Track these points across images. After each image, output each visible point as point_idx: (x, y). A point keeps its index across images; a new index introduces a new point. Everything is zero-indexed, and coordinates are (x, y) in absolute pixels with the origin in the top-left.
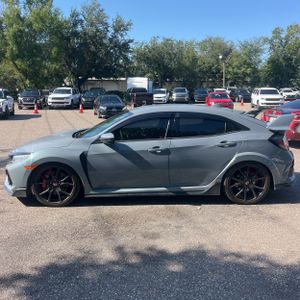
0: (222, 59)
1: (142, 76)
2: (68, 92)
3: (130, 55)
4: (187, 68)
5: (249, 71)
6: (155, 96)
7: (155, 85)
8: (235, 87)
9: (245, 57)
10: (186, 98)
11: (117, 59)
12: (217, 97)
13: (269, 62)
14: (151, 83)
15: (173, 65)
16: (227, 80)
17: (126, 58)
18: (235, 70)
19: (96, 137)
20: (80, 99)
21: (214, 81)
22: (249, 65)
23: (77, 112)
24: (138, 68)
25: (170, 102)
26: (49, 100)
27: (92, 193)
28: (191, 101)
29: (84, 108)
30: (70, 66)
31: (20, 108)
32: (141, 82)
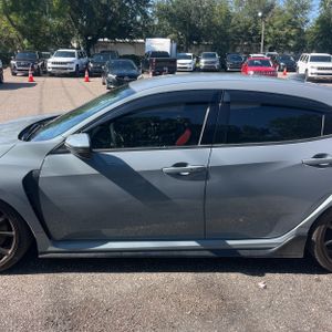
0: (262, 17)
1: (164, 36)
2: (72, 55)
3: (150, 11)
4: (218, 28)
5: (293, 33)
6: (179, 61)
7: (179, 49)
8: (275, 53)
9: (289, 15)
10: (217, 65)
11: (134, 15)
12: (257, 64)
13: (318, 22)
14: (174, 45)
15: (201, 24)
16: (265, 43)
17: (145, 15)
18: (277, 31)
19: (57, 140)
20: (87, 64)
21: (249, 45)
22: (294, 25)
23: (82, 80)
24: (160, 27)
25: (196, 70)
26: (49, 65)
27: (51, 250)
28: (223, 69)
29: (91, 76)
30: (77, 23)
31: (14, 74)
32: (162, 45)
